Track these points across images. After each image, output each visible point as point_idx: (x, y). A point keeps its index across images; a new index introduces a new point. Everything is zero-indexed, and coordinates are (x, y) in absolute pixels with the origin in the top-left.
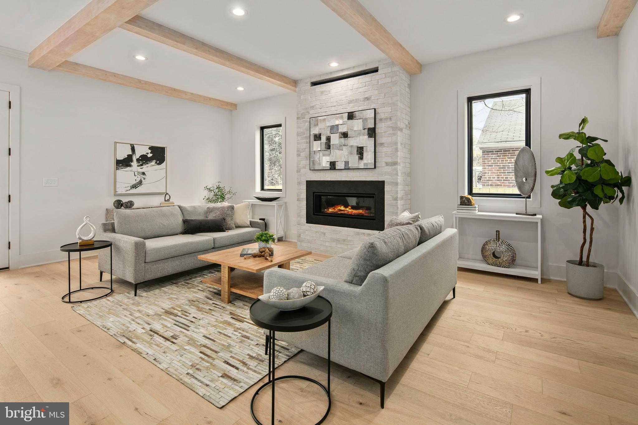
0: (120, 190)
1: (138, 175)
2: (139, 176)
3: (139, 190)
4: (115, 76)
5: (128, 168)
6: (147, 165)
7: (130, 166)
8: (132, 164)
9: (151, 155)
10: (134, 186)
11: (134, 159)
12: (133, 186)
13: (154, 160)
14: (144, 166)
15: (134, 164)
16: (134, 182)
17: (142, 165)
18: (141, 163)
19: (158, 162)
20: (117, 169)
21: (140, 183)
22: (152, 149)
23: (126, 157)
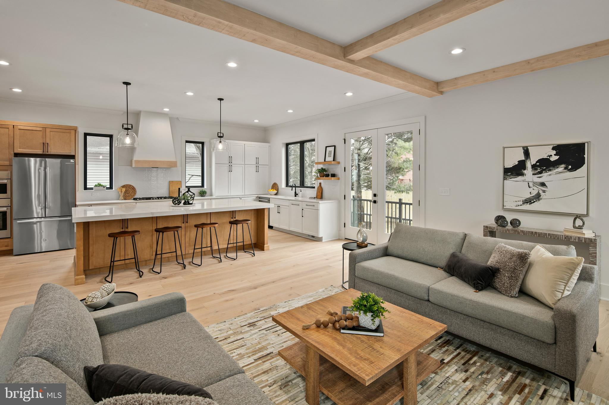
0: (510, 204)
1: (534, 186)
2: (535, 188)
3: (536, 206)
5: (520, 178)
6: (550, 173)
7: (522, 174)
8: (525, 172)
9: (557, 157)
10: (528, 201)
11: (529, 165)
12: (526, 200)
13: (561, 164)
14: (545, 175)
15: (529, 172)
16: (529, 196)
17: (540, 173)
18: (539, 170)
19: (570, 167)
20: (505, 179)
21: (538, 197)
22: (558, 149)
23: (517, 163)
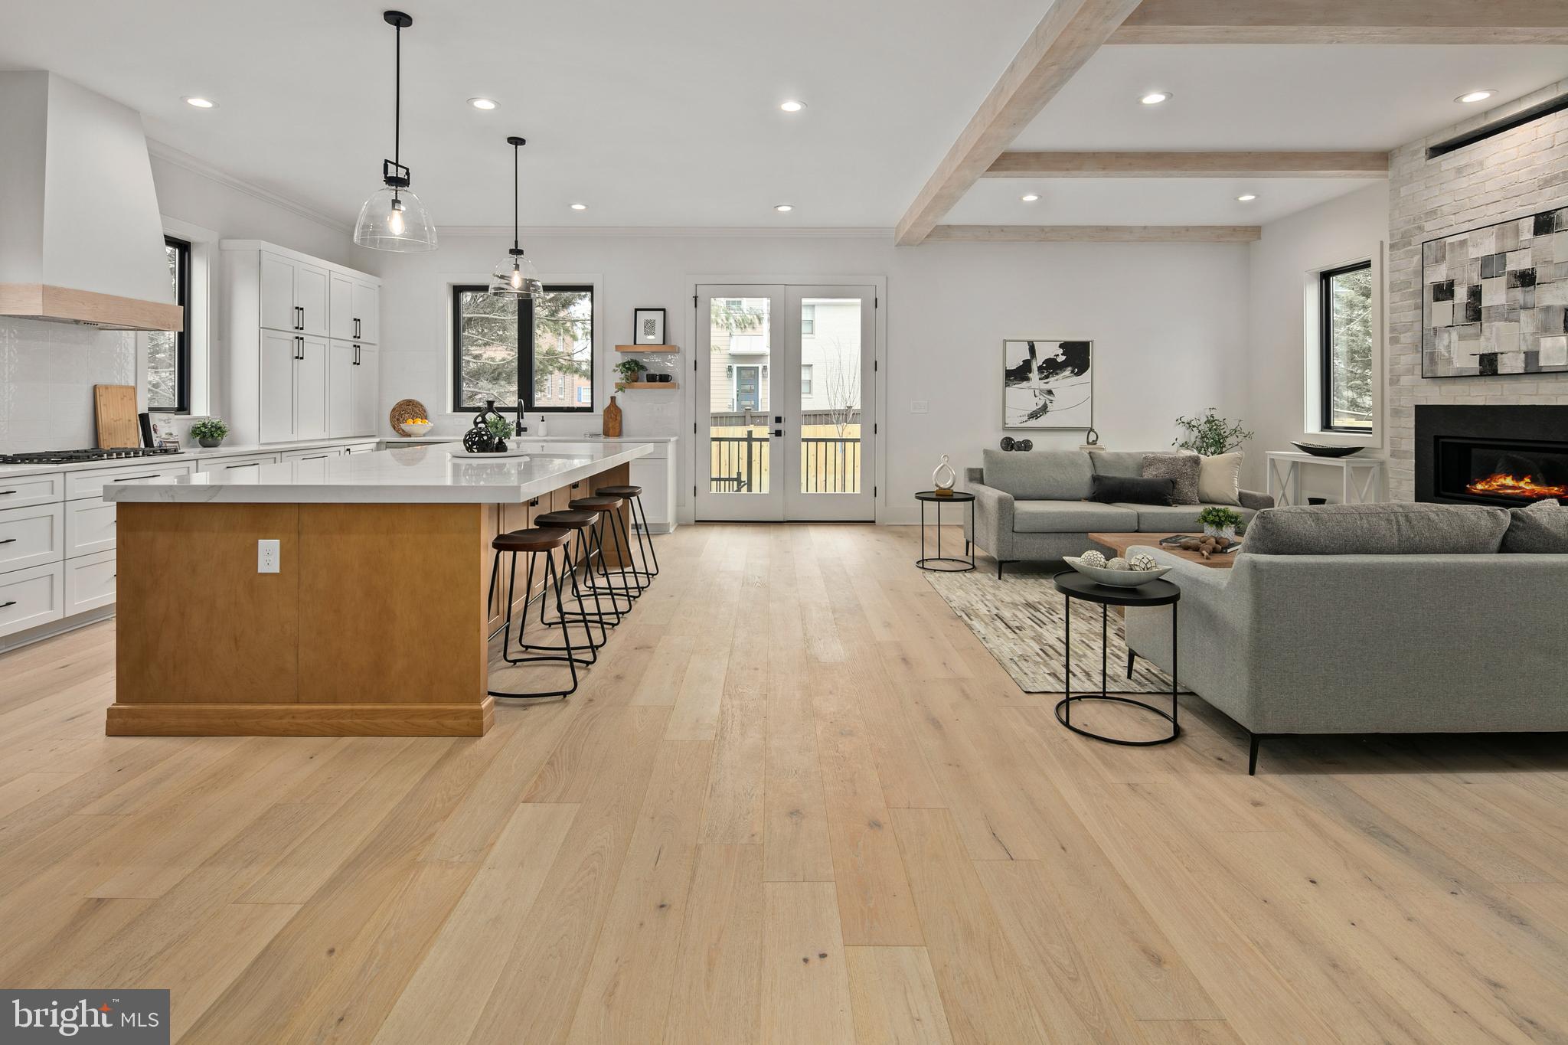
0: (1013, 421)
1: (1040, 394)
2: (1041, 397)
3: (1042, 422)
4: (1002, 231)
5: (1025, 384)
6: (1057, 377)
7: (1027, 379)
8: (1031, 375)
9: (1064, 358)
10: (1034, 415)
11: (1034, 367)
12: (1031, 414)
13: (1067, 366)
14: (1051, 379)
15: (1034, 375)
16: (1035, 408)
17: (1047, 377)
18: (1045, 374)
19: (1076, 370)
20: (1007, 385)
21: (1044, 409)
22: (1066, 346)
23: (1021, 364)
